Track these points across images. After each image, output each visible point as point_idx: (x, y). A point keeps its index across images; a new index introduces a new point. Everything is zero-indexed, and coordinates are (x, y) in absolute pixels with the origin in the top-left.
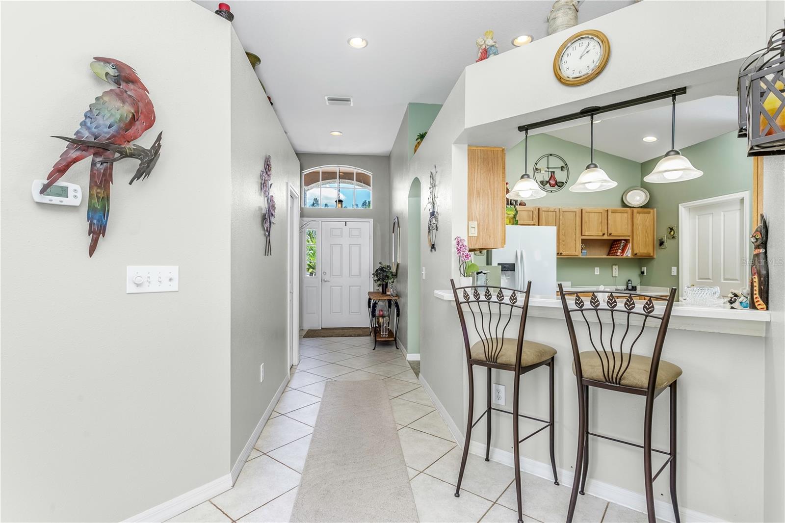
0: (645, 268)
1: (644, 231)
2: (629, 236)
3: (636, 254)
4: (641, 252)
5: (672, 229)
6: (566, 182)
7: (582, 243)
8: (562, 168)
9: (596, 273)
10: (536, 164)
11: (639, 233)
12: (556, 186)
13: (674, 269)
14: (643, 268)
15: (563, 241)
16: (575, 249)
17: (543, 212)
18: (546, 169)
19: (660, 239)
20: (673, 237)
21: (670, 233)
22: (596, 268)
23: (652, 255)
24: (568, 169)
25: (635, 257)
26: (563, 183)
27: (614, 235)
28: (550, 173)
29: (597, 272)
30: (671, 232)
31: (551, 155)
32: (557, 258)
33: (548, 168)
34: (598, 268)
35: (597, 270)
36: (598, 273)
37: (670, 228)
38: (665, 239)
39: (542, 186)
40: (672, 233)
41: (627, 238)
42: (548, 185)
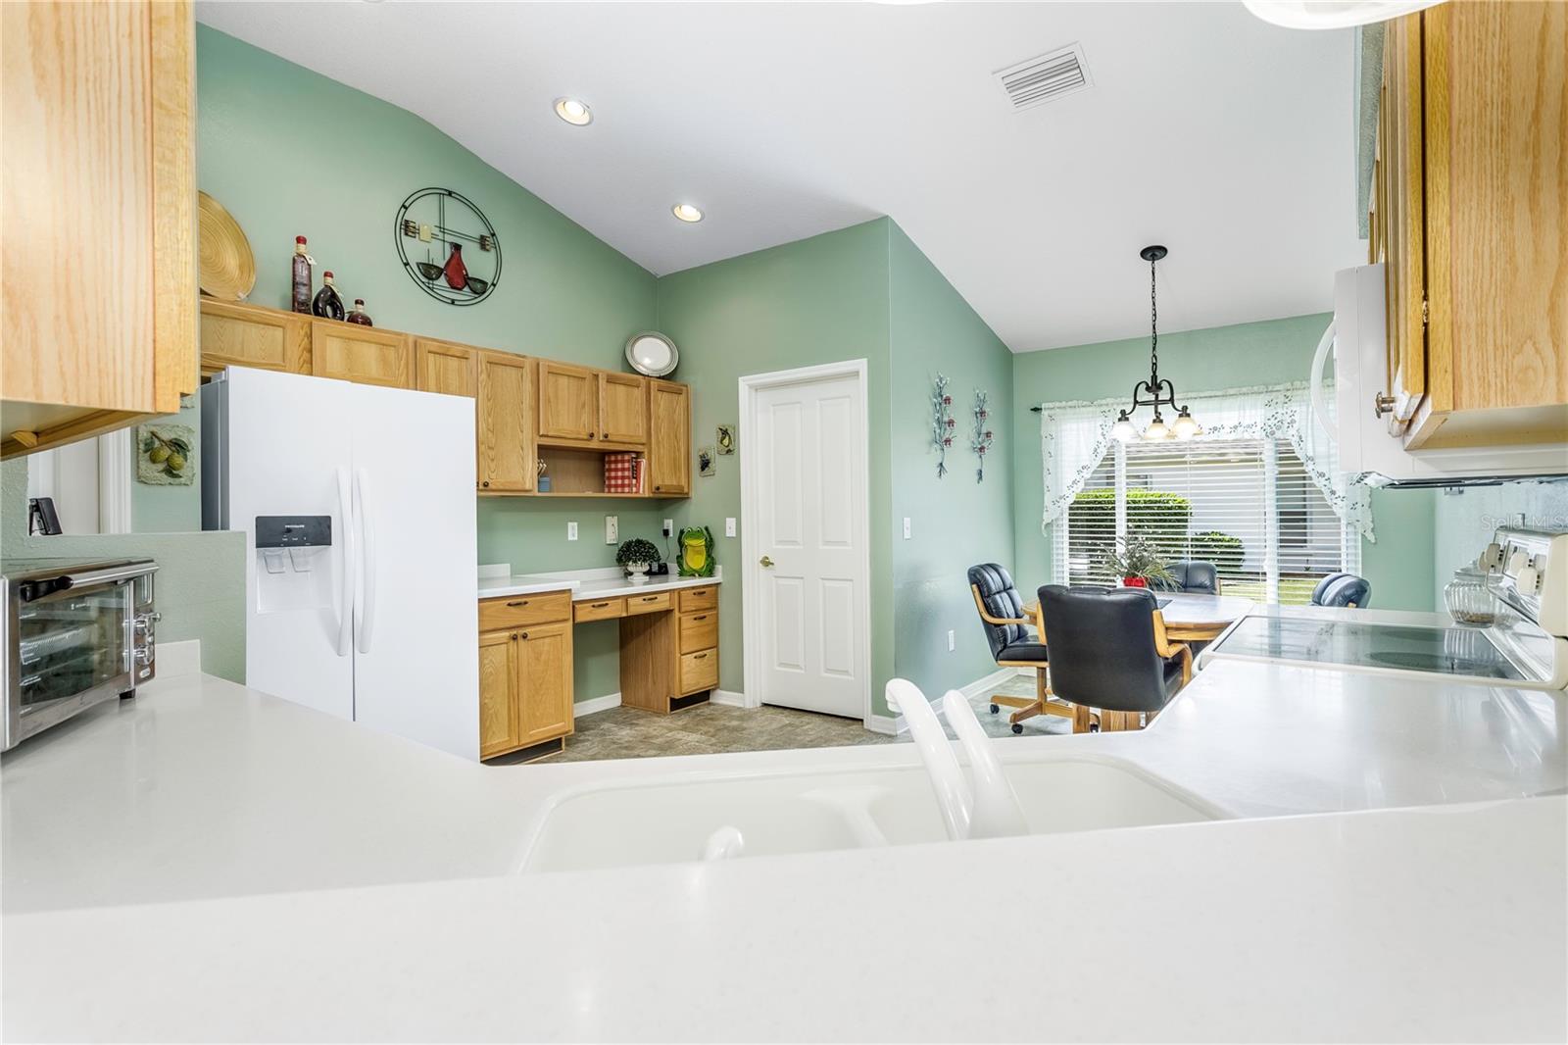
0: (671, 521)
1: (672, 435)
2: (643, 444)
3: (658, 488)
4: (667, 482)
5: (725, 433)
6: (494, 285)
7: (539, 458)
8: (483, 243)
9: (570, 538)
10: (404, 208)
11: (663, 439)
12: (466, 289)
13: (731, 522)
14: (666, 521)
15: (490, 448)
16: (524, 472)
17: (431, 357)
18: (436, 231)
19: (701, 453)
20: (729, 451)
21: (721, 443)
22: (570, 524)
23: (686, 490)
24: (496, 247)
25: (656, 496)
26: (484, 283)
27: (615, 439)
28: (447, 246)
29: (574, 535)
30: (723, 439)
31: (450, 194)
32: (478, 497)
33: (442, 229)
34: (576, 524)
35: (573, 528)
36: (576, 538)
37: (721, 429)
38: (712, 455)
39: (424, 280)
40: (726, 442)
41: (639, 448)
42: (442, 281)
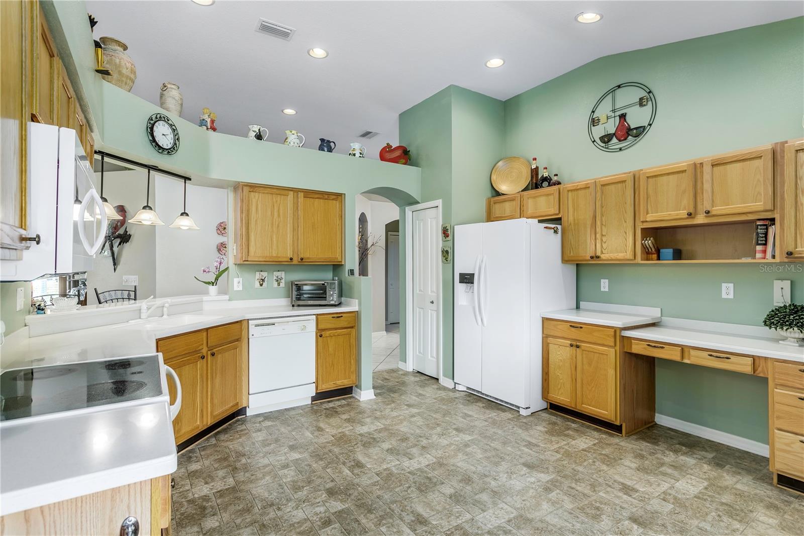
6: (650, 125)
8: (642, 102)
9: (724, 296)
10: (593, 112)
12: (630, 137)
15: (603, 235)
16: (627, 248)
18: (611, 114)
22: (724, 285)
24: (653, 99)
26: (643, 127)
27: (722, 213)
28: (617, 118)
31: (619, 87)
33: (614, 111)
36: (731, 296)
39: (603, 145)
41: (769, 215)
42: (614, 140)
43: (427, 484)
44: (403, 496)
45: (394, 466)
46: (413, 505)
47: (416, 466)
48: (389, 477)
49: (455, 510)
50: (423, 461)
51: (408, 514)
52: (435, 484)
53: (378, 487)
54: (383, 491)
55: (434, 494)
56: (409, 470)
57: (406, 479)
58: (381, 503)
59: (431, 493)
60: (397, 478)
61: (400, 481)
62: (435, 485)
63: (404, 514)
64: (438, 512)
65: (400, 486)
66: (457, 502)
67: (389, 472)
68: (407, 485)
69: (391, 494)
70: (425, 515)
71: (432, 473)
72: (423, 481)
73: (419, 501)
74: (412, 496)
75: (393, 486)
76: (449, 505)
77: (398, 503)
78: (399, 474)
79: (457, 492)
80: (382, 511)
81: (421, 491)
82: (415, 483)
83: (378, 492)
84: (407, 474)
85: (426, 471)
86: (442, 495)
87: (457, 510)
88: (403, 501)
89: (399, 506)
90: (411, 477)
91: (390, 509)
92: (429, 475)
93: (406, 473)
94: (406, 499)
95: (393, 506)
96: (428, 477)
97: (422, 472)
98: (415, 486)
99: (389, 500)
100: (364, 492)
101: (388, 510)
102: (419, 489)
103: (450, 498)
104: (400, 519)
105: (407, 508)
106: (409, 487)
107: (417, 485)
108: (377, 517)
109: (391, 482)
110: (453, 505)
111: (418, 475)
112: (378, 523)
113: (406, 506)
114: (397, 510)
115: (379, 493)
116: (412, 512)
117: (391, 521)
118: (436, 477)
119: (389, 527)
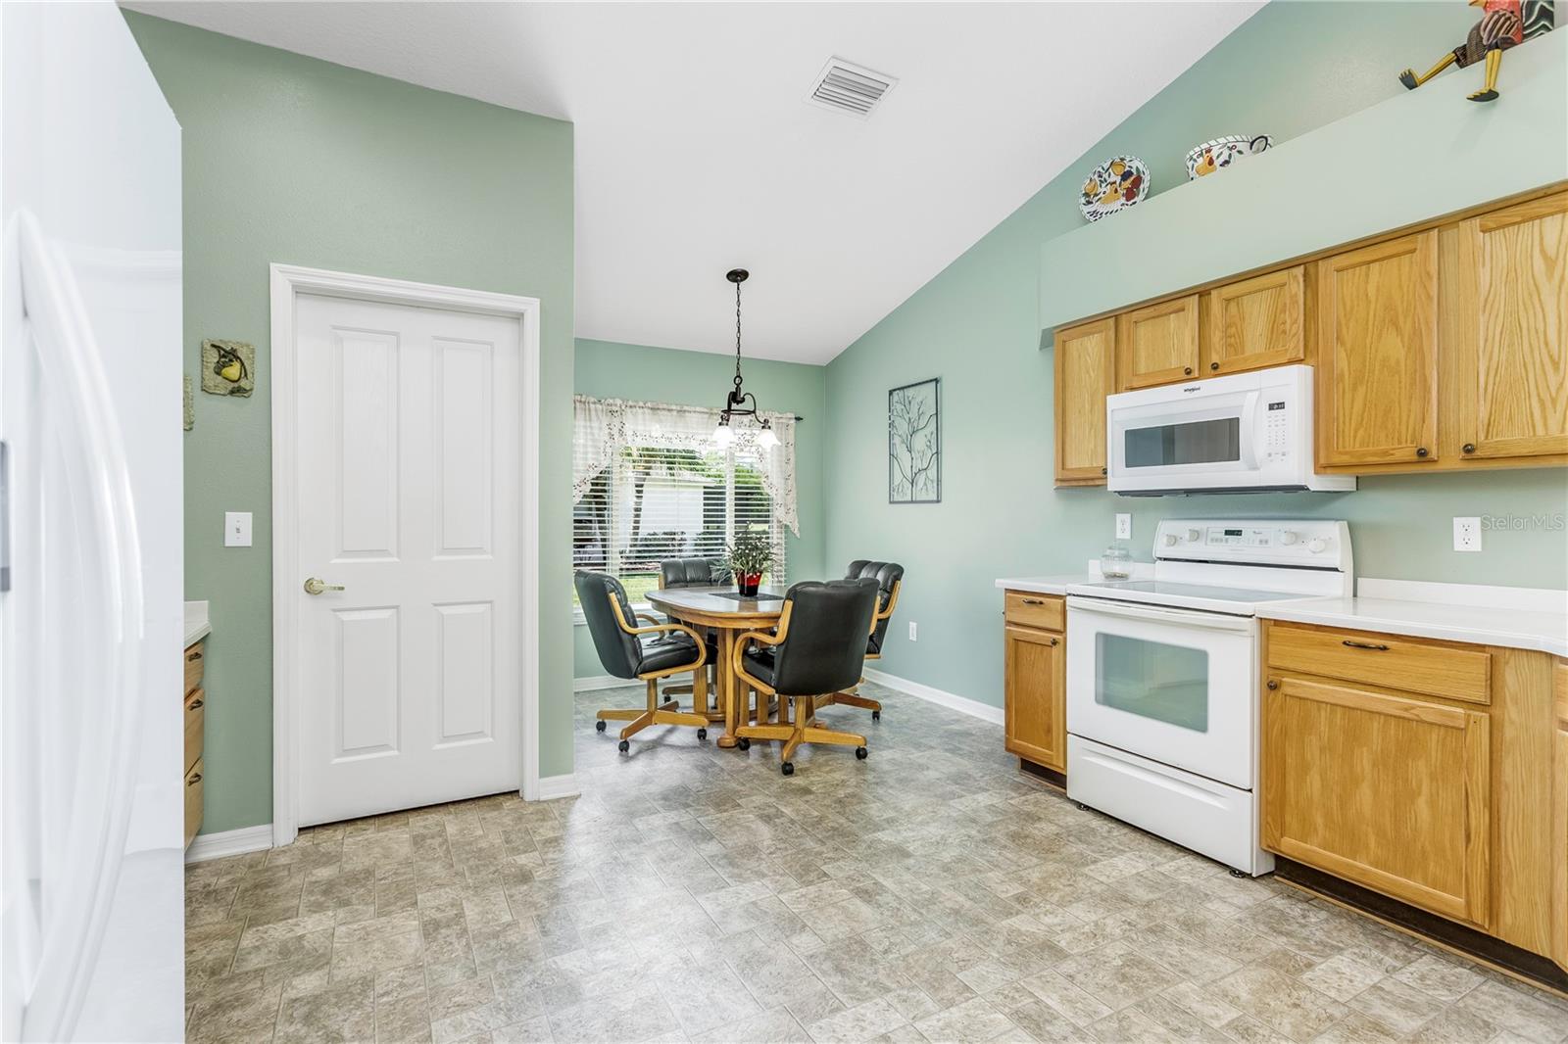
5: (230, 354)
13: (240, 520)
20: (238, 390)
21: (217, 371)
30: (224, 365)
37: (218, 347)
40: (233, 371)
43: (847, 957)
44: (897, 934)
45: (928, 1014)
46: (879, 918)
47: (868, 1009)
48: (936, 980)
49: (804, 906)
50: (849, 1025)
51: (888, 904)
52: (828, 956)
53: (956, 955)
54: (941, 945)
55: (836, 936)
56: (889, 997)
57: (894, 972)
58: (940, 923)
59: (840, 937)
60: (917, 975)
61: (908, 968)
62: (827, 954)
63: (895, 904)
64: (834, 905)
65: (907, 956)
66: (793, 919)
67: (941, 994)
68: (891, 956)
69: (924, 939)
70: (858, 902)
71: (829, 985)
72: (855, 965)
73: (866, 924)
74: (881, 934)
75: (924, 956)
76: (811, 915)
77: (908, 922)
78: (913, 988)
79: (787, 937)
80: (935, 911)
81: (861, 943)
82: (873, 962)
83: (954, 946)
84: (894, 986)
85: (844, 991)
86: (818, 932)
87: (799, 906)
88: (898, 924)
89: (905, 917)
90: (882, 976)
91: (921, 914)
92: (837, 979)
93: (895, 990)
94: (892, 928)
95: (914, 917)
96: (843, 975)
97: (854, 990)
98: (872, 954)
99: (926, 927)
100: (981, 946)
101: (924, 911)
102: (865, 947)
103: (804, 926)
104: (900, 899)
105: (890, 913)
106: (886, 952)
107: (868, 957)
108: (940, 902)
109: (929, 967)
110: (803, 914)
111: (865, 983)
112: (935, 896)
113: (892, 916)
114: (907, 910)
115: (949, 943)
116: (880, 906)
117: (915, 897)
118: (824, 973)
119: (917, 889)
